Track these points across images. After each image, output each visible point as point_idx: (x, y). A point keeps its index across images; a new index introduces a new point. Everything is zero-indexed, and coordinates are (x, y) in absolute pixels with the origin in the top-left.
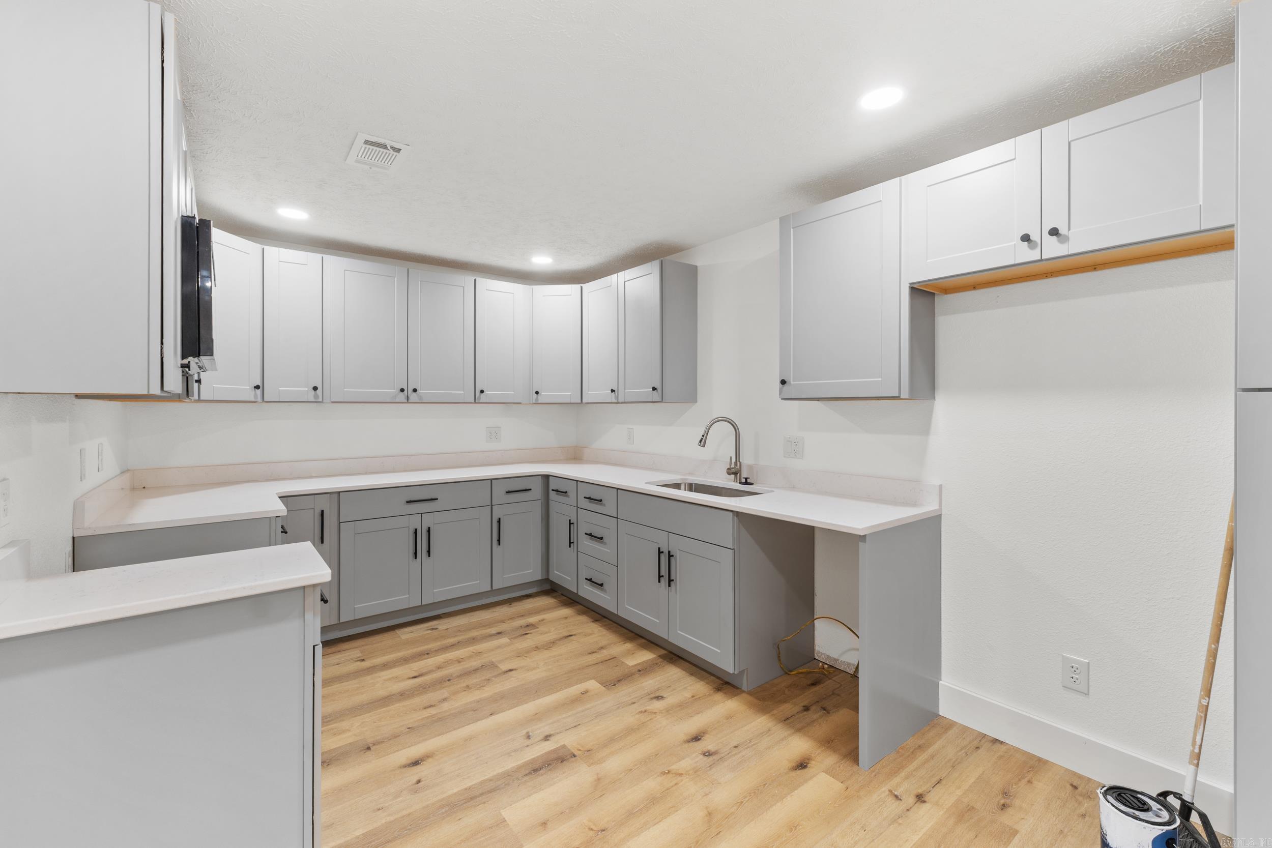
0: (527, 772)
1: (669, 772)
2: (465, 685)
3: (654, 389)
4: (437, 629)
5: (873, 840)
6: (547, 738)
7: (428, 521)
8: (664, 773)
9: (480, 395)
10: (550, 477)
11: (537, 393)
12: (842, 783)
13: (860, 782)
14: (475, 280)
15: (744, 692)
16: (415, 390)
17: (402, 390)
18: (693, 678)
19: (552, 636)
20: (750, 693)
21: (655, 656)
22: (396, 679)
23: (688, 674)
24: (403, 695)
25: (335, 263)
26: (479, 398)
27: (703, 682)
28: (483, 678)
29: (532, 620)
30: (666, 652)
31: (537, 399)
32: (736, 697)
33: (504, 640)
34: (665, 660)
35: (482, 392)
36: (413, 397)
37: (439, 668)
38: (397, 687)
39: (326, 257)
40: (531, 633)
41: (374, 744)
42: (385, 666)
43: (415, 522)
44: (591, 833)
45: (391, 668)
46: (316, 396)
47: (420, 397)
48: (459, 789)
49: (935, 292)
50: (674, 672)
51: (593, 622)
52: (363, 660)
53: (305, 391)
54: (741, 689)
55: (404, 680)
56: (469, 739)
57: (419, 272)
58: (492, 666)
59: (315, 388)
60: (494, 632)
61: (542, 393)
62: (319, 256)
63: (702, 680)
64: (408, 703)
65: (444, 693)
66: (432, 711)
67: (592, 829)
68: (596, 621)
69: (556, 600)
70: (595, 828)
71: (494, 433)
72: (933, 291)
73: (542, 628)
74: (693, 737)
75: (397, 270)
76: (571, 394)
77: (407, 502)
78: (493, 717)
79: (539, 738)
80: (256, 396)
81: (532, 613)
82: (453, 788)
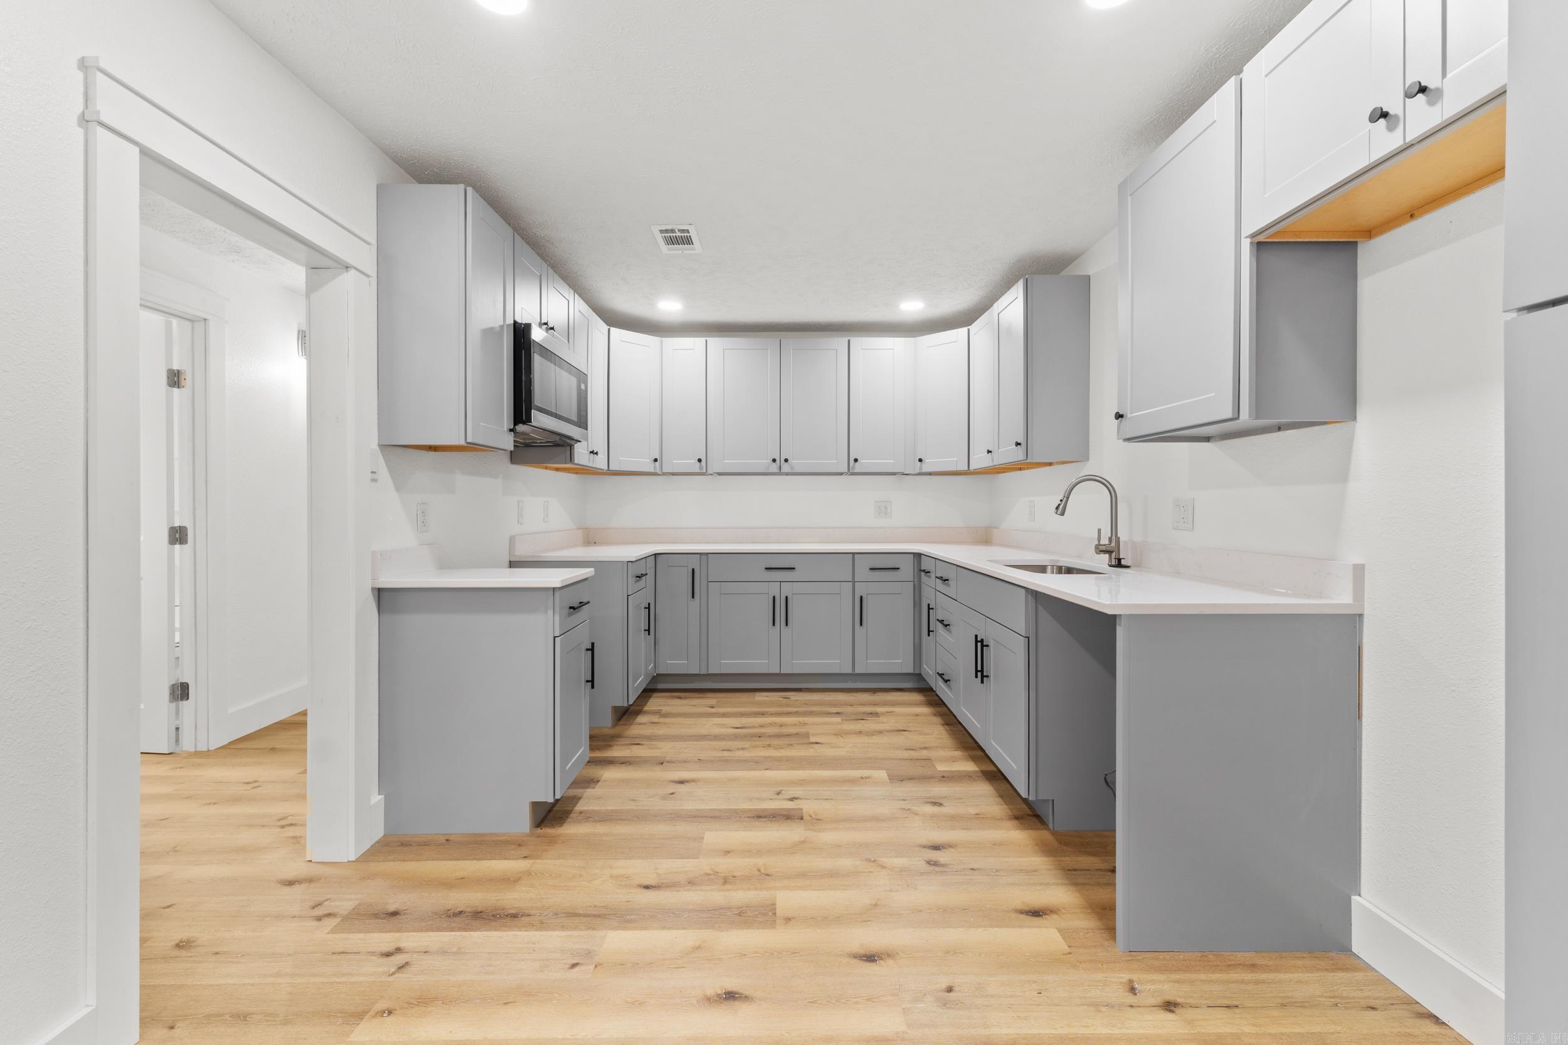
0: (752, 815)
1: (874, 861)
2: (768, 743)
3: (1018, 444)
4: (789, 698)
5: (1039, 1005)
6: (792, 799)
7: (787, 589)
8: (869, 860)
9: (854, 464)
10: (922, 556)
11: (920, 460)
12: (1069, 946)
13: (1097, 956)
14: (849, 341)
15: (1049, 829)
16: (786, 460)
17: (774, 460)
18: (999, 800)
19: (886, 727)
20: (1054, 833)
21: (977, 769)
22: (723, 726)
23: (997, 795)
24: (717, 738)
25: (716, 343)
26: (854, 467)
27: (1005, 806)
28: (788, 743)
29: (879, 709)
30: (995, 769)
31: (921, 468)
32: (1030, 831)
33: (838, 719)
34: (984, 775)
35: (856, 460)
36: (786, 468)
37: (761, 726)
38: (717, 731)
39: (710, 340)
40: (867, 720)
41: (668, 762)
42: (724, 715)
43: (774, 590)
44: (757, 873)
45: (727, 717)
46: (701, 468)
47: (792, 468)
48: (694, 808)
49: (1358, 240)
50: (984, 789)
51: (942, 725)
52: (713, 707)
53: (692, 465)
54: (1048, 826)
55: (727, 728)
56: (733, 780)
57: (791, 342)
58: (807, 735)
59: (700, 460)
60: (834, 712)
61: (927, 460)
62: (703, 340)
63: (1006, 804)
64: (715, 743)
65: (747, 744)
66: (726, 754)
67: (760, 871)
68: (947, 724)
69: (924, 698)
70: (762, 871)
71: (883, 509)
72: (1354, 240)
73: (881, 719)
74: (933, 845)
75: (769, 342)
76: (957, 461)
77: (766, 569)
78: (767, 771)
79: (786, 797)
80: (655, 467)
81: (887, 705)
82: (690, 806)
